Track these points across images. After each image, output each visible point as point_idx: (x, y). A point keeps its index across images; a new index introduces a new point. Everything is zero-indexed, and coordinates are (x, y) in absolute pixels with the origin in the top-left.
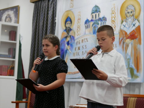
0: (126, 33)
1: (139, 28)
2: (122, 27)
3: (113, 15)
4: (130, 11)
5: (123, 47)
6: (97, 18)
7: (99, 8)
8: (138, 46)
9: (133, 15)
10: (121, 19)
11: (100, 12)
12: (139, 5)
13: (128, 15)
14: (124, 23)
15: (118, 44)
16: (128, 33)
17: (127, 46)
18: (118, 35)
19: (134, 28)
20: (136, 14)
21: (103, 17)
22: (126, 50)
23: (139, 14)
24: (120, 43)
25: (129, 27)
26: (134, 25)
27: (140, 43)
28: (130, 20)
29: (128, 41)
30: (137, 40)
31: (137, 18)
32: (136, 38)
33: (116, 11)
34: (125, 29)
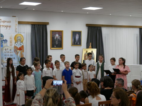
0: (17, 48)
1: (23, 46)
2: (15, 45)
3: (11, 39)
4: (19, 39)
5: (16, 53)
6: (2, 40)
7: (3, 35)
8: (23, 53)
9: (20, 41)
10: (15, 41)
11: (3, 37)
12: (23, 37)
13: (18, 40)
14: (16, 43)
15: (13, 52)
16: (18, 47)
17: (18, 53)
18: (13, 48)
19: (21, 46)
20: (22, 40)
21: (6, 40)
22: (18, 54)
23: (23, 41)
24: (14, 51)
25: (19, 45)
26: (21, 45)
27: (23, 52)
28: (19, 42)
29: (18, 51)
30: (22, 51)
31: (22, 42)
32: (22, 50)
33: (12, 38)
34: (17, 46)
